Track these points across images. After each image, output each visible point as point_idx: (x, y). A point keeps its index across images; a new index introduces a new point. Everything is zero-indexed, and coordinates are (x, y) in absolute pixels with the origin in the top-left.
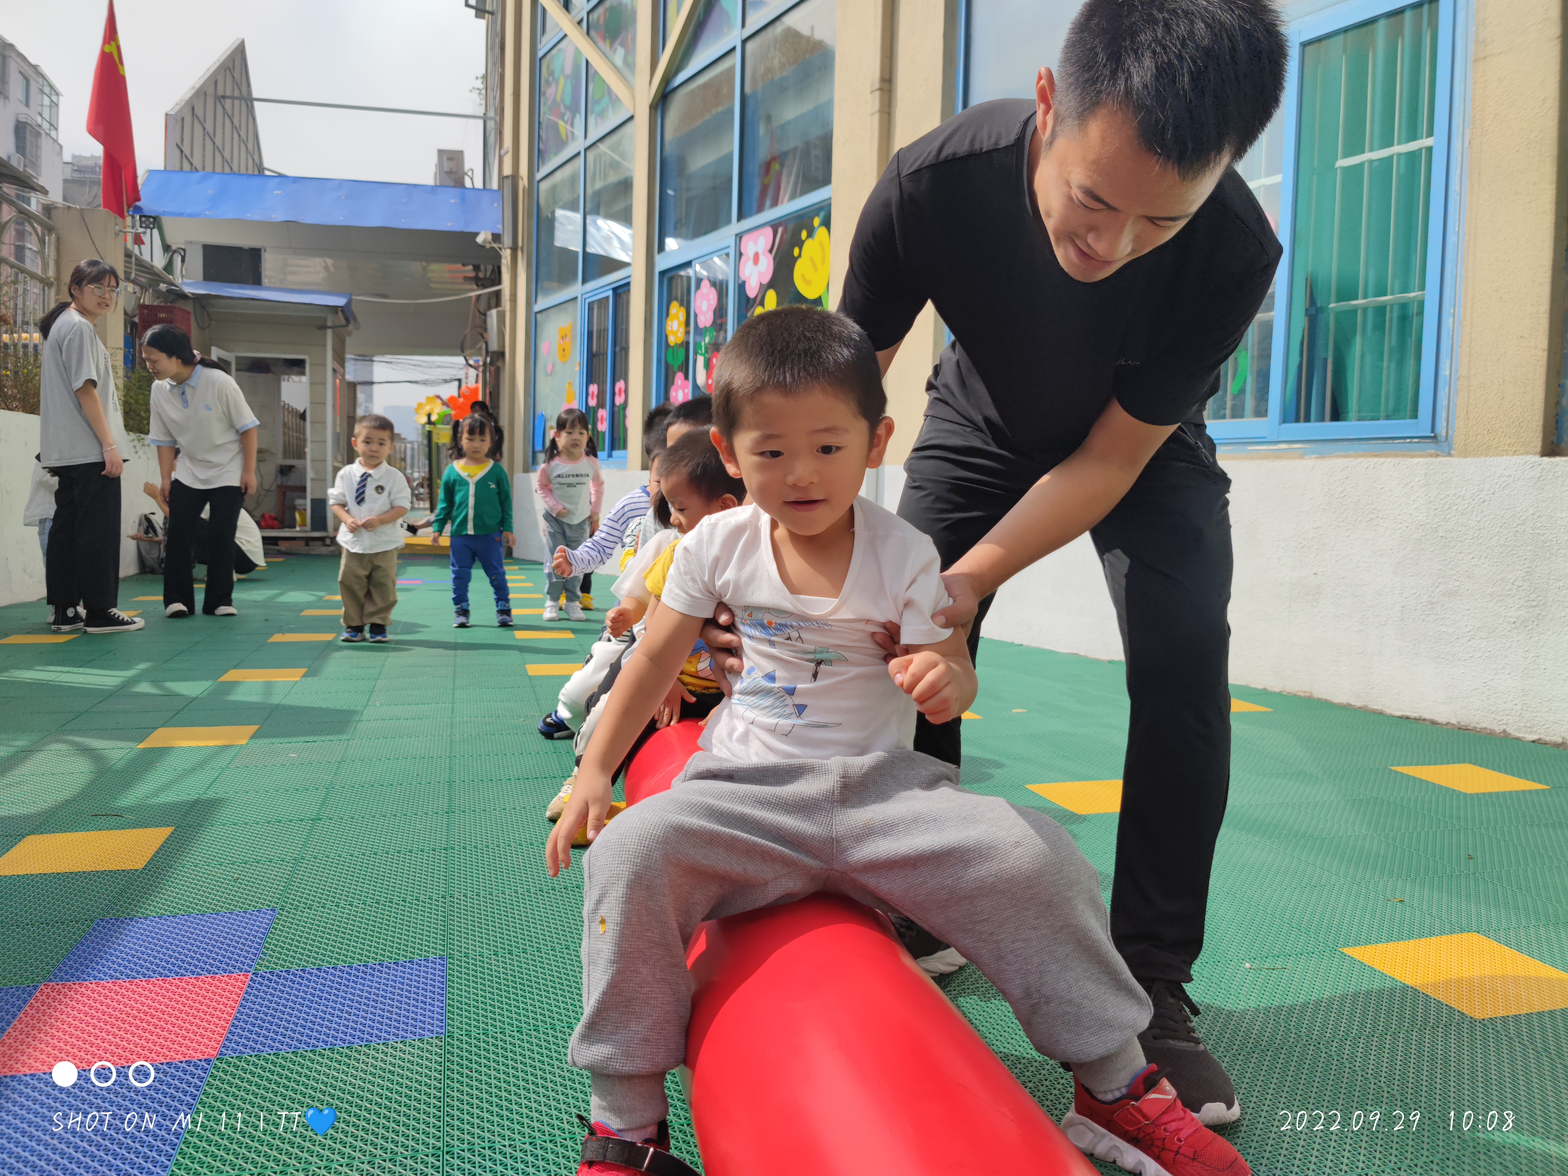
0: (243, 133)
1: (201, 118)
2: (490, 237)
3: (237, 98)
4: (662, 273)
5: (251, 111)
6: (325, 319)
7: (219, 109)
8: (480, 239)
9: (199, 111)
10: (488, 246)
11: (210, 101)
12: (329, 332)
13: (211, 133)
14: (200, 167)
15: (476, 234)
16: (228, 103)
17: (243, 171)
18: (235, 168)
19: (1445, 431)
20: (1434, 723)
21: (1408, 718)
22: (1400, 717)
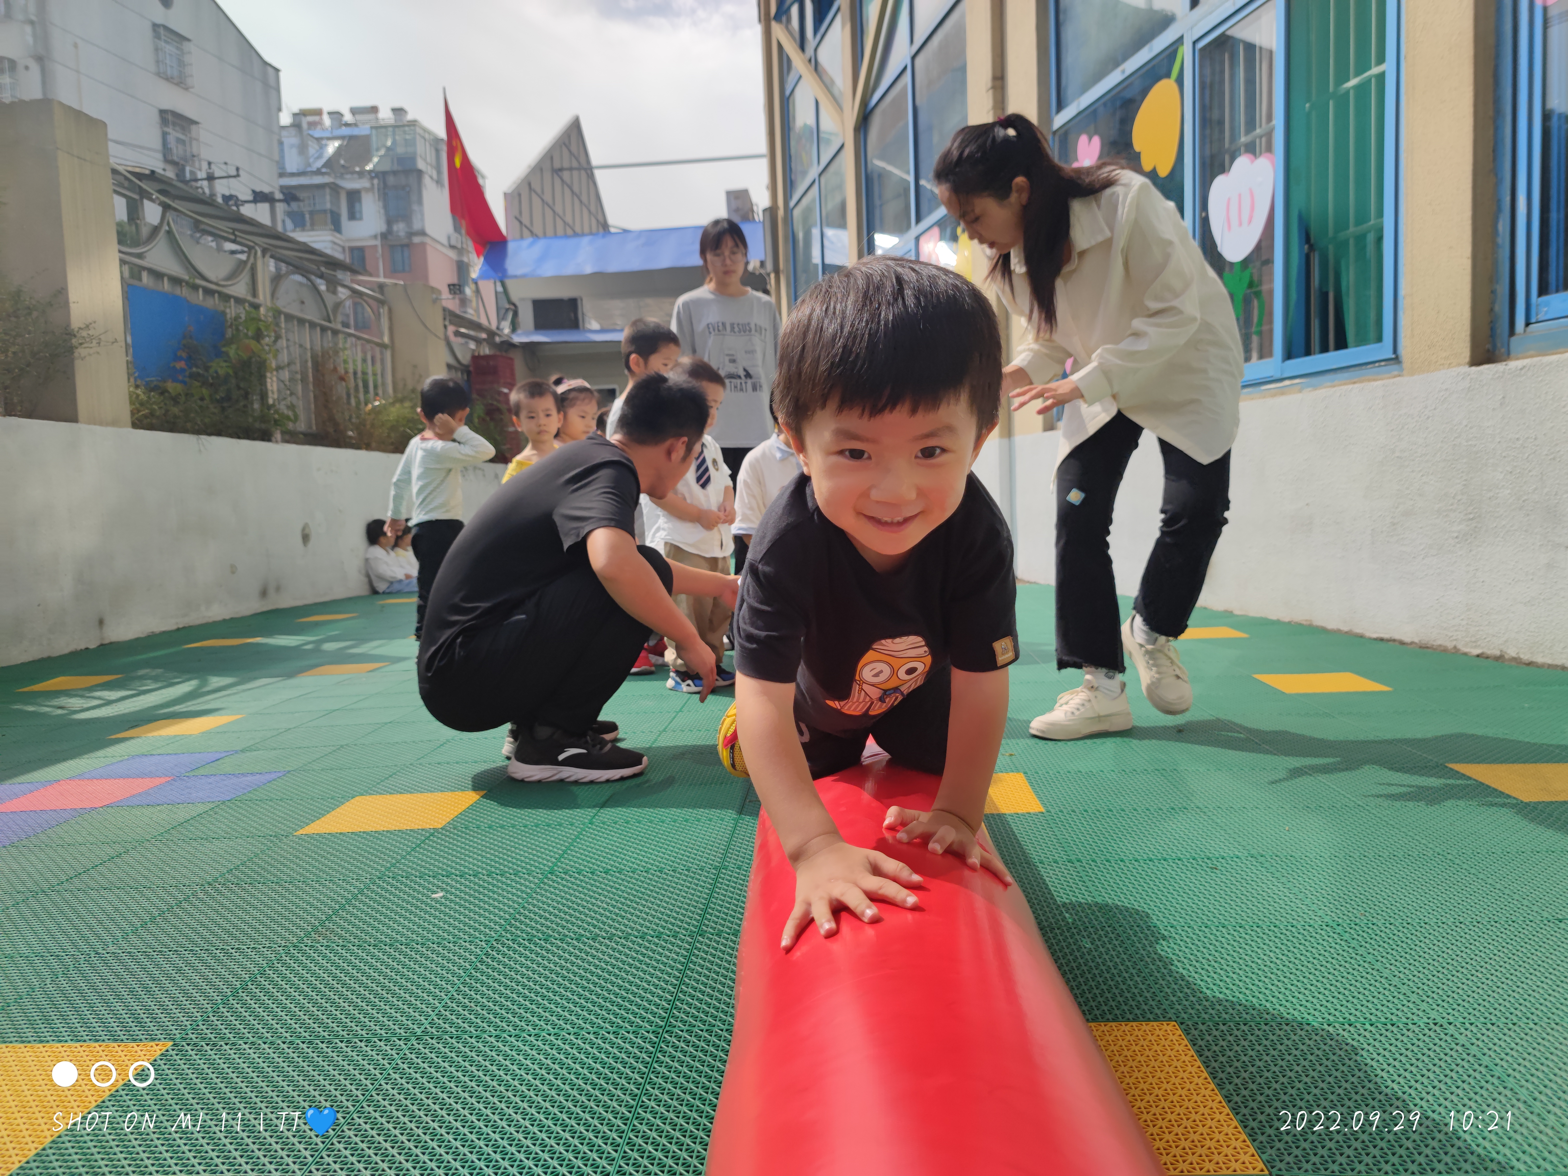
0: (584, 198)
1: (539, 191)
2: (757, 264)
3: (575, 169)
5: (591, 177)
7: (558, 182)
9: (536, 186)
10: (756, 272)
11: (547, 175)
13: (550, 202)
14: (540, 234)
16: (566, 175)
17: (586, 230)
18: (578, 229)
19: (1403, 351)
20: (1402, 643)
21: (1382, 640)
22: (1376, 639)
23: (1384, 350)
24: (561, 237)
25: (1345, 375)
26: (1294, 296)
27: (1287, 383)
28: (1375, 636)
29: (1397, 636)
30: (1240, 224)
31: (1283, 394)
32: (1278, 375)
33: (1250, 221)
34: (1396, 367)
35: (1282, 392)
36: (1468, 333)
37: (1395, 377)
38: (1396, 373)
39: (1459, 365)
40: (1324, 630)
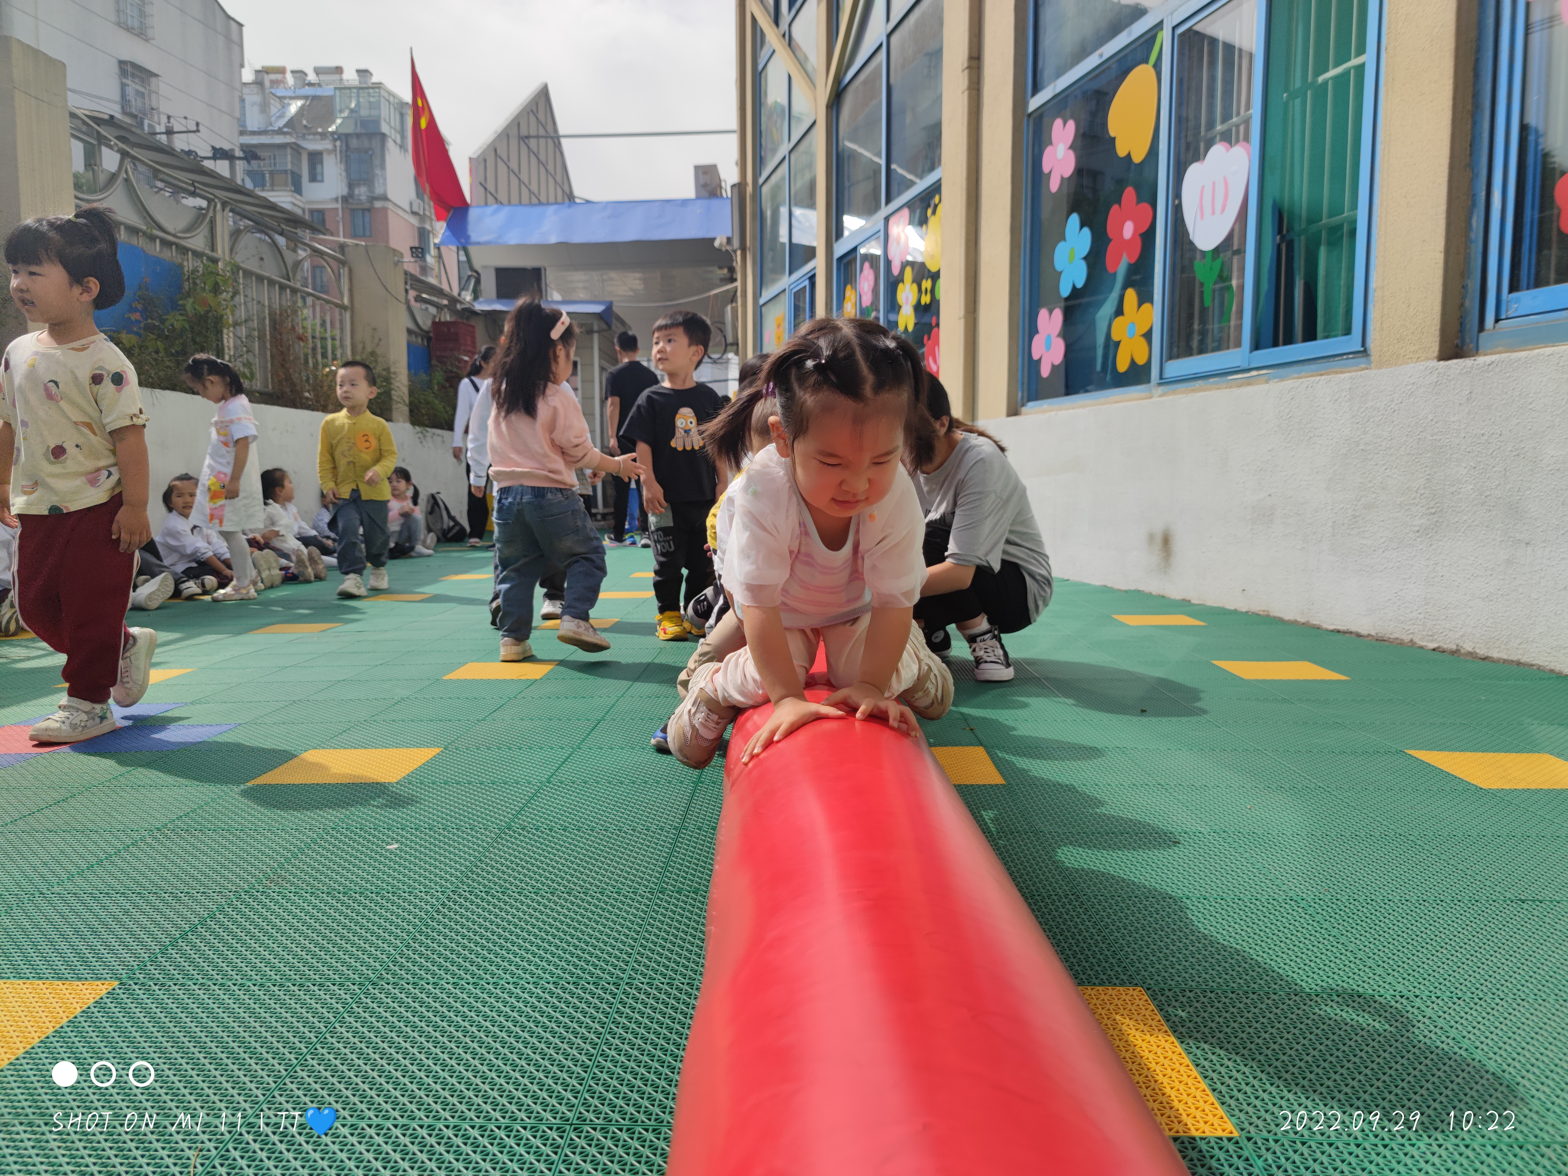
0: (550, 167)
1: (505, 158)
2: (725, 241)
3: (542, 137)
4: (840, 259)
5: (558, 146)
6: (592, 325)
7: (524, 149)
8: (717, 244)
9: (503, 152)
10: (724, 249)
11: (514, 143)
12: (596, 336)
13: (516, 170)
14: (505, 201)
15: (714, 239)
16: (533, 143)
17: (552, 200)
18: (543, 199)
19: (1371, 344)
20: (1359, 635)
21: (1339, 631)
22: (1332, 631)
23: (1353, 343)
24: (526, 205)
25: (1313, 367)
26: (1265, 286)
27: (1254, 373)
28: (1332, 627)
29: (1354, 629)
30: (1213, 213)
31: (1249, 384)
32: (1245, 366)
33: (1223, 210)
34: (1364, 360)
35: (1248, 382)
36: (1438, 327)
37: (1362, 370)
38: (1363, 366)
39: (1427, 359)
40: (1280, 621)
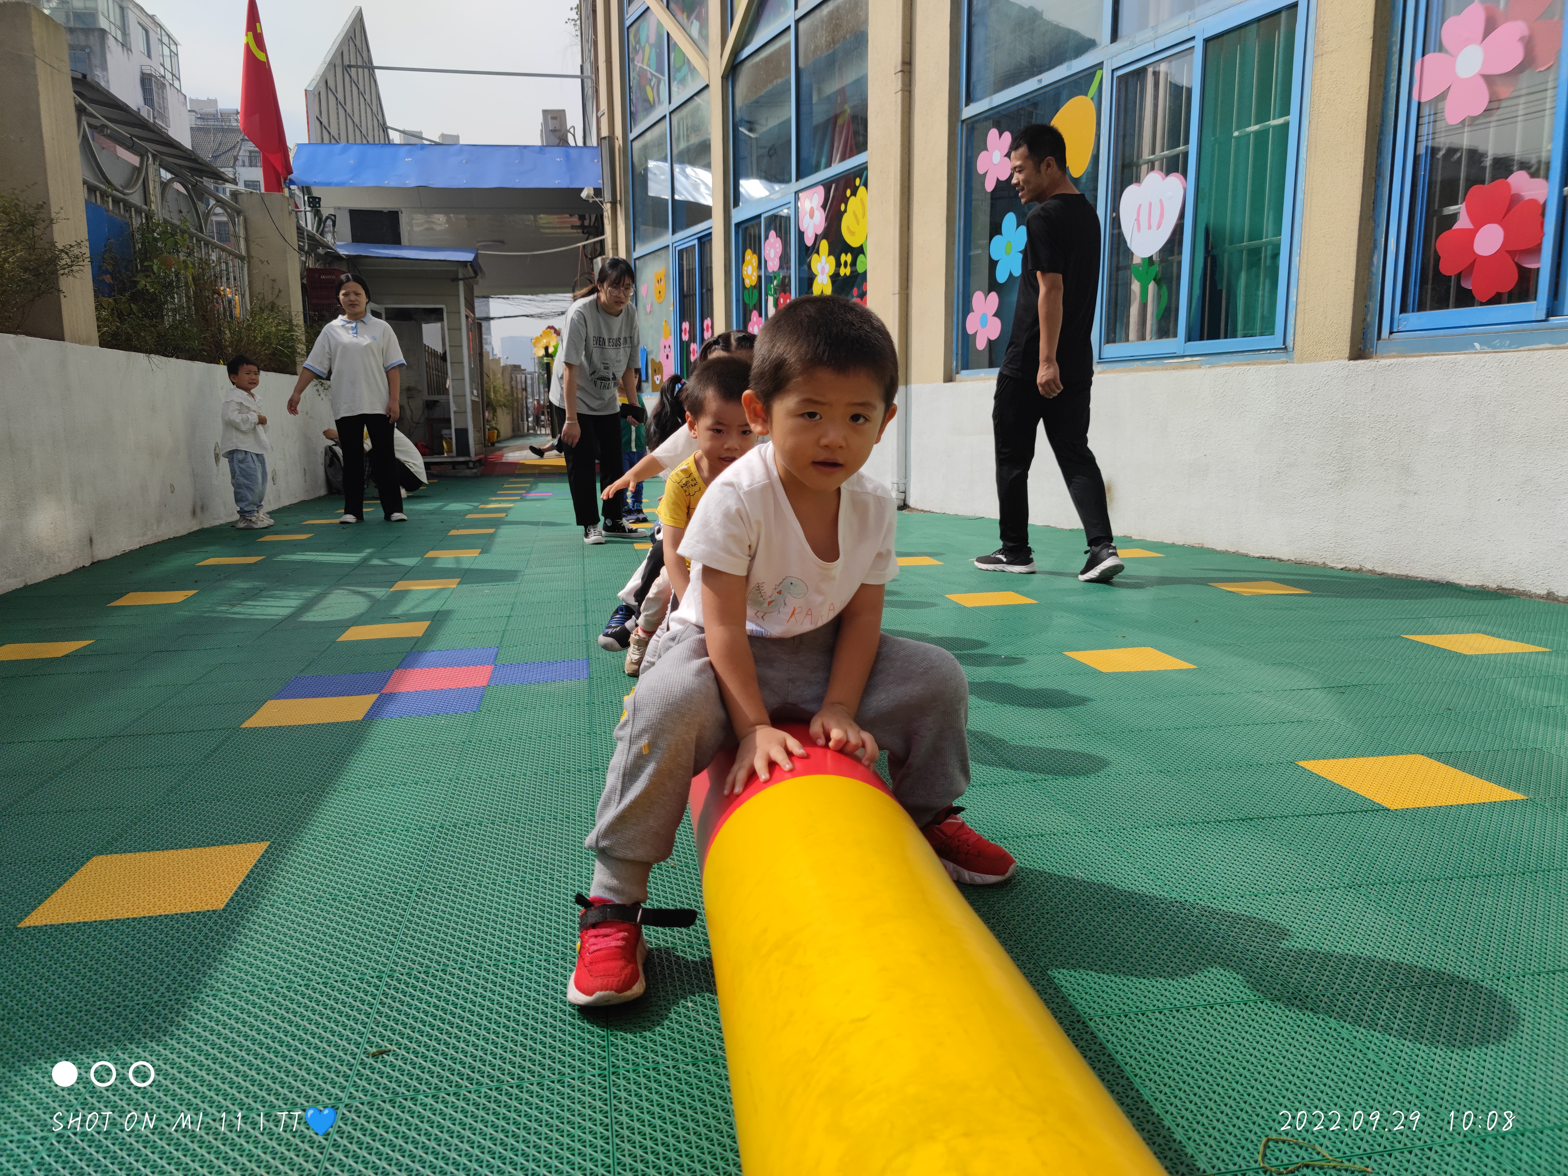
0: (368, 99)
1: (333, 88)
2: (592, 192)
3: (360, 67)
4: (738, 225)
5: (373, 78)
6: (457, 272)
7: (347, 79)
8: (584, 195)
9: (331, 83)
10: (591, 200)
11: (339, 72)
12: (461, 283)
13: (343, 102)
14: (336, 135)
15: (582, 190)
16: (353, 72)
21: (1264, 558)
23: (1276, 340)
24: (360, 146)
27: (1189, 359)
30: (1150, 228)
32: (1181, 353)
33: (1159, 227)
34: (1284, 355)
35: (1183, 367)
36: (1349, 335)
37: (1283, 363)
38: (1284, 359)
39: (1340, 358)
